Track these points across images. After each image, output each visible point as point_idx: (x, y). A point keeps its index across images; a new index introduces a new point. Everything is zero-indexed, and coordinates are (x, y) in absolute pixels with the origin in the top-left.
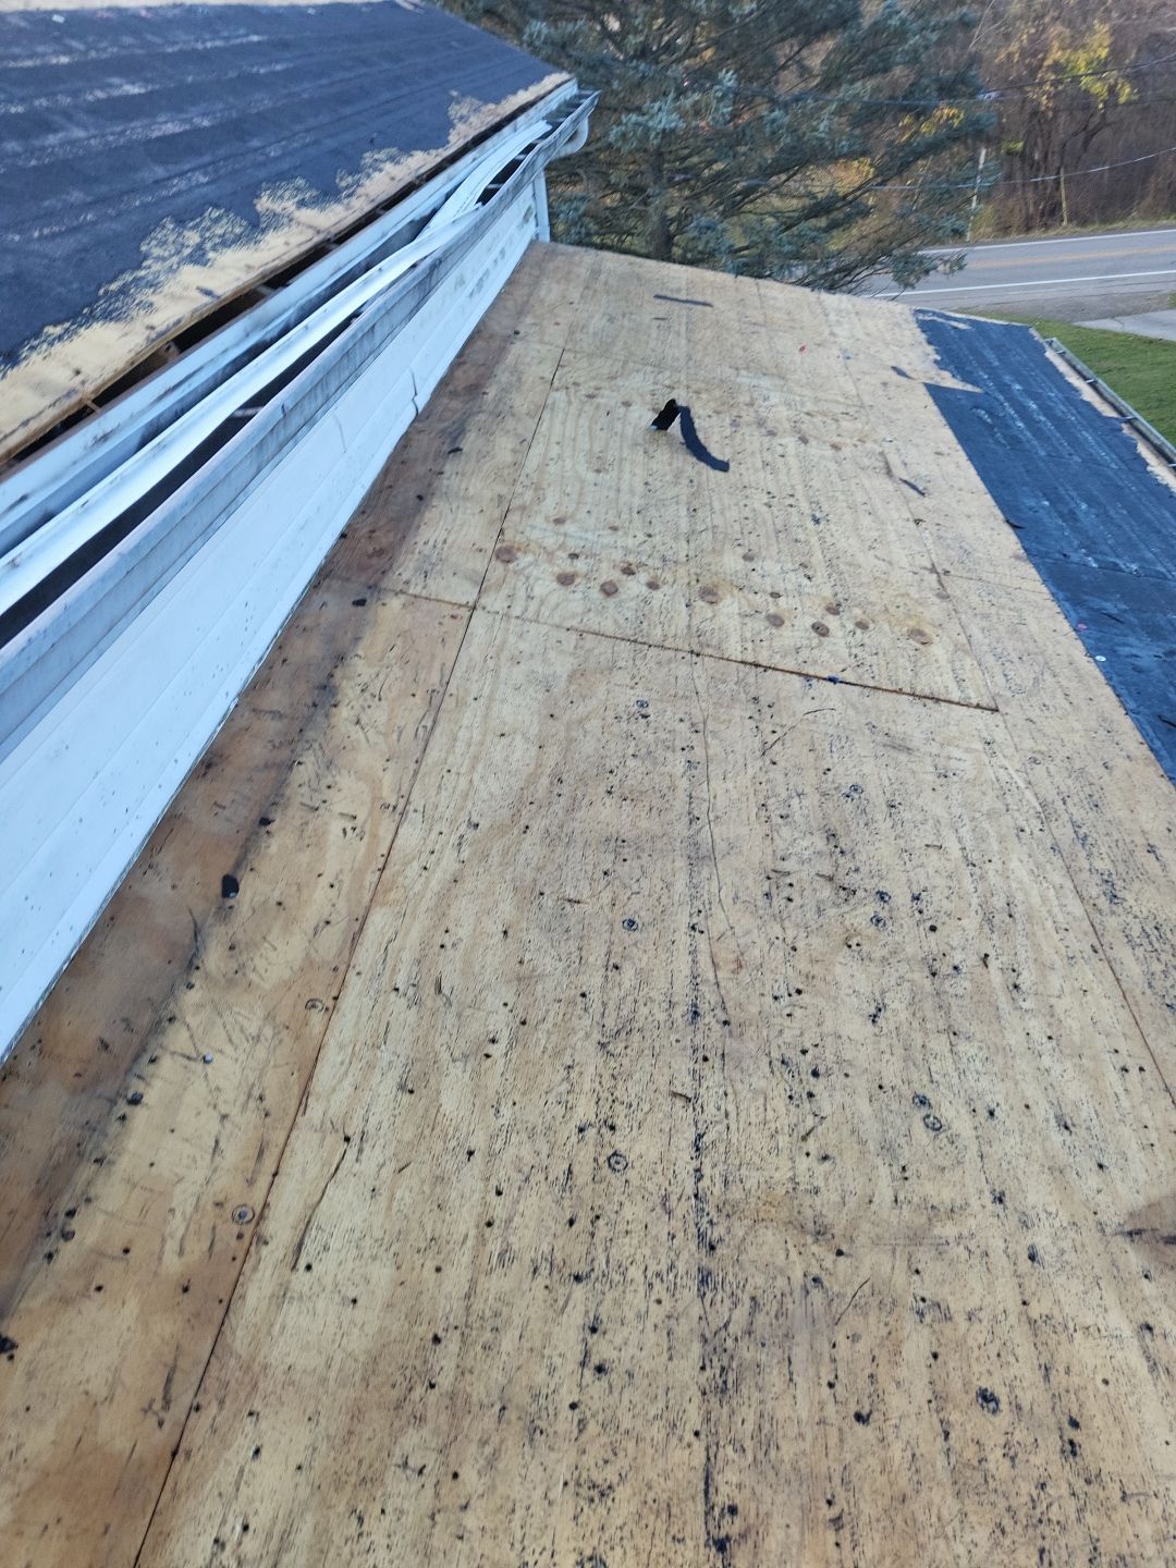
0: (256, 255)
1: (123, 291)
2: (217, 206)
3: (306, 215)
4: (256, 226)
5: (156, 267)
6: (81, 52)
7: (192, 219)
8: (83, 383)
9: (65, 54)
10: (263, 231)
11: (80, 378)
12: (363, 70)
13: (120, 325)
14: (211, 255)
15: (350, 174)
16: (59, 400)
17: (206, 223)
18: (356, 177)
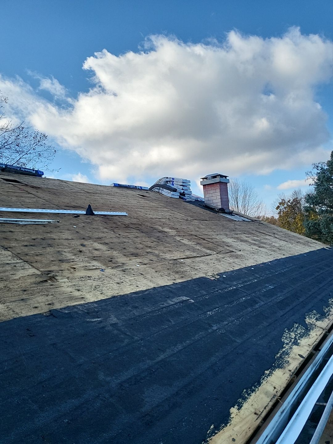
0: (310, 340)
1: (281, 357)
2: (296, 323)
3: (319, 323)
4: (308, 329)
5: (287, 347)
6: (258, 277)
7: (291, 329)
8: (277, 392)
9: (255, 279)
10: (309, 331)
11: (276, 390)
12: (322, 271)
13: (282, 370)
14: (299, 341)
15: (327, 307)
16: (272, 399)
17: (295, 329)
18: (329, 308)
